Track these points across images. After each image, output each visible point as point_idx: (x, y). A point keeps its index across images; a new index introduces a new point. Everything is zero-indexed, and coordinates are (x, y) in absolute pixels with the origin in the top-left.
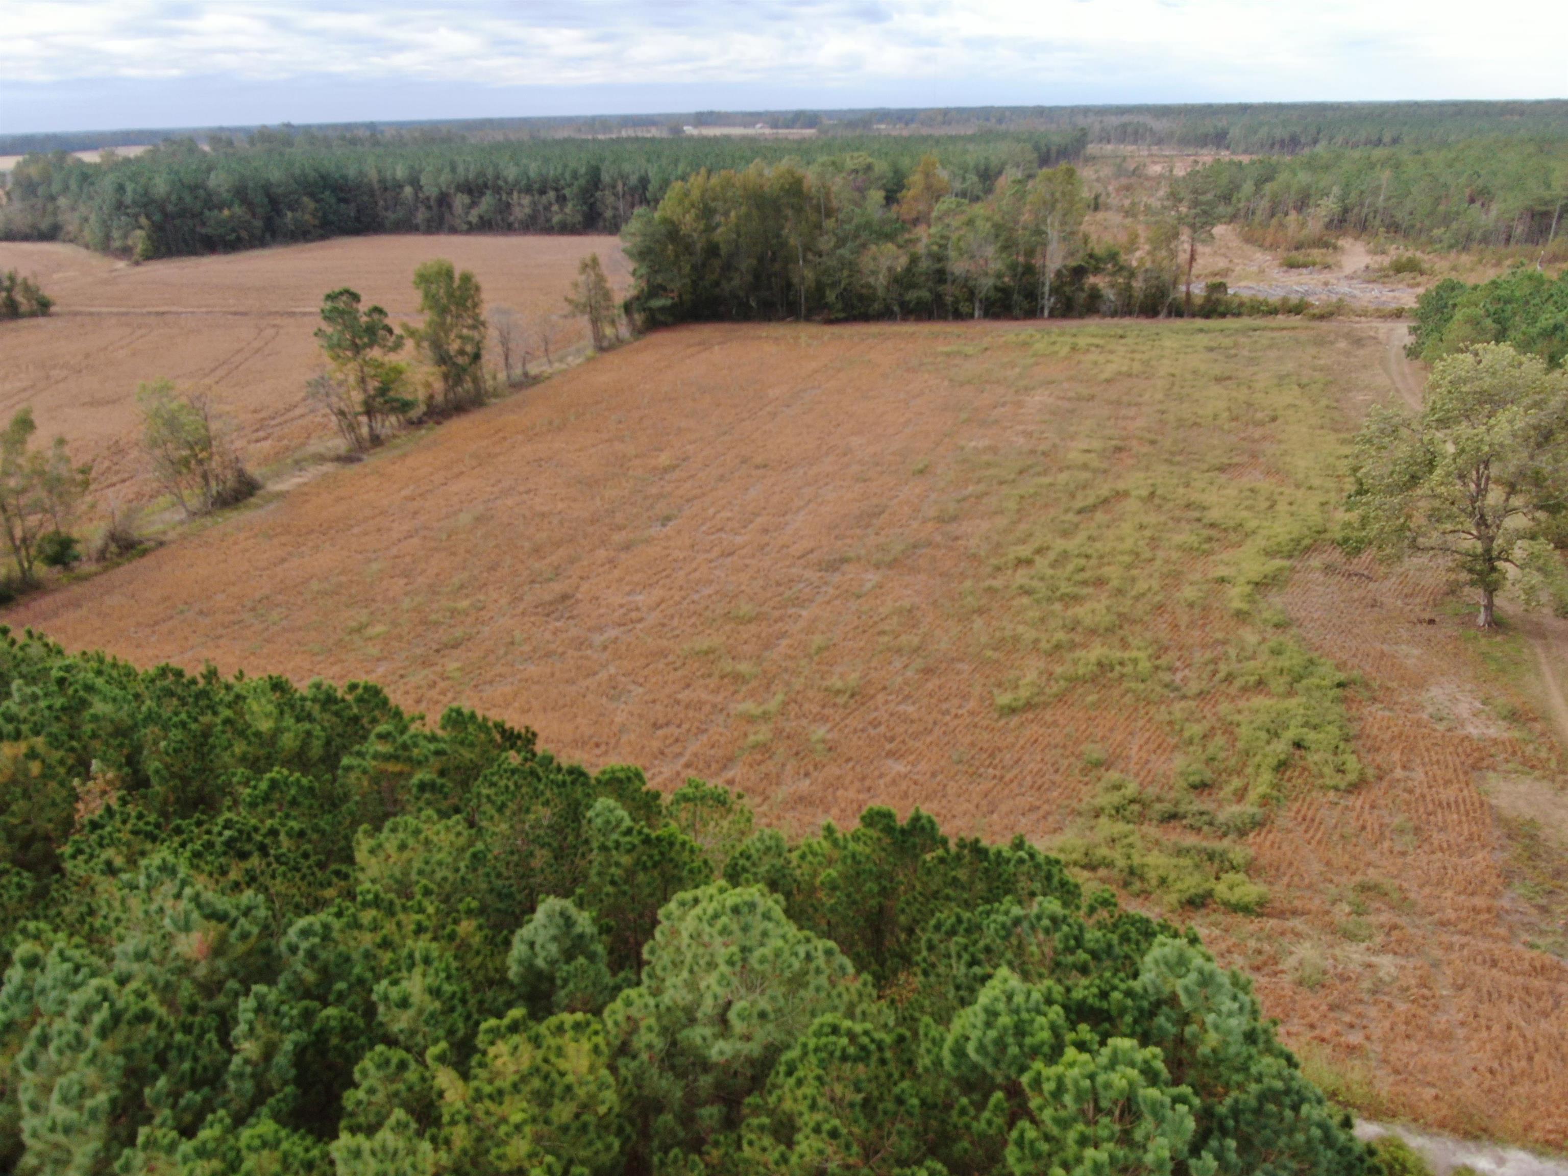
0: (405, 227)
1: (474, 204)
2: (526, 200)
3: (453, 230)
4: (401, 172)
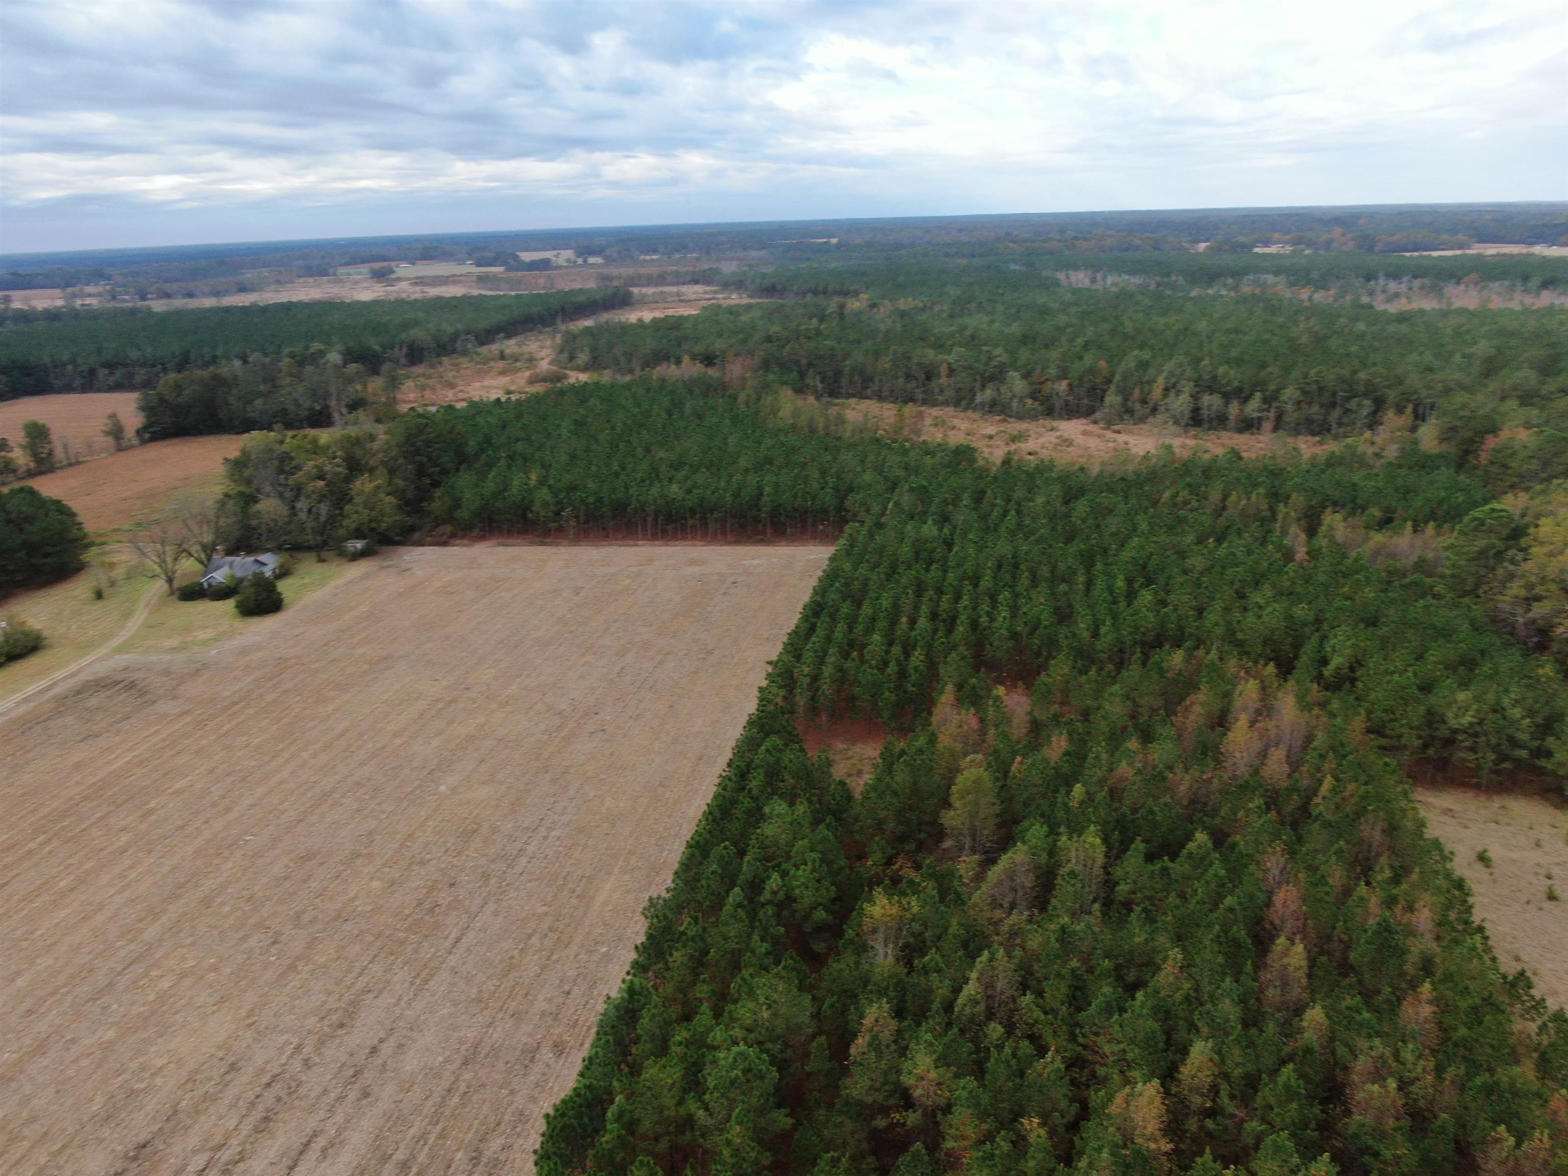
0: (68, 389)
1: (112, 373)
2: (143, 371)
3: (99, 390)
4: (65, 357)
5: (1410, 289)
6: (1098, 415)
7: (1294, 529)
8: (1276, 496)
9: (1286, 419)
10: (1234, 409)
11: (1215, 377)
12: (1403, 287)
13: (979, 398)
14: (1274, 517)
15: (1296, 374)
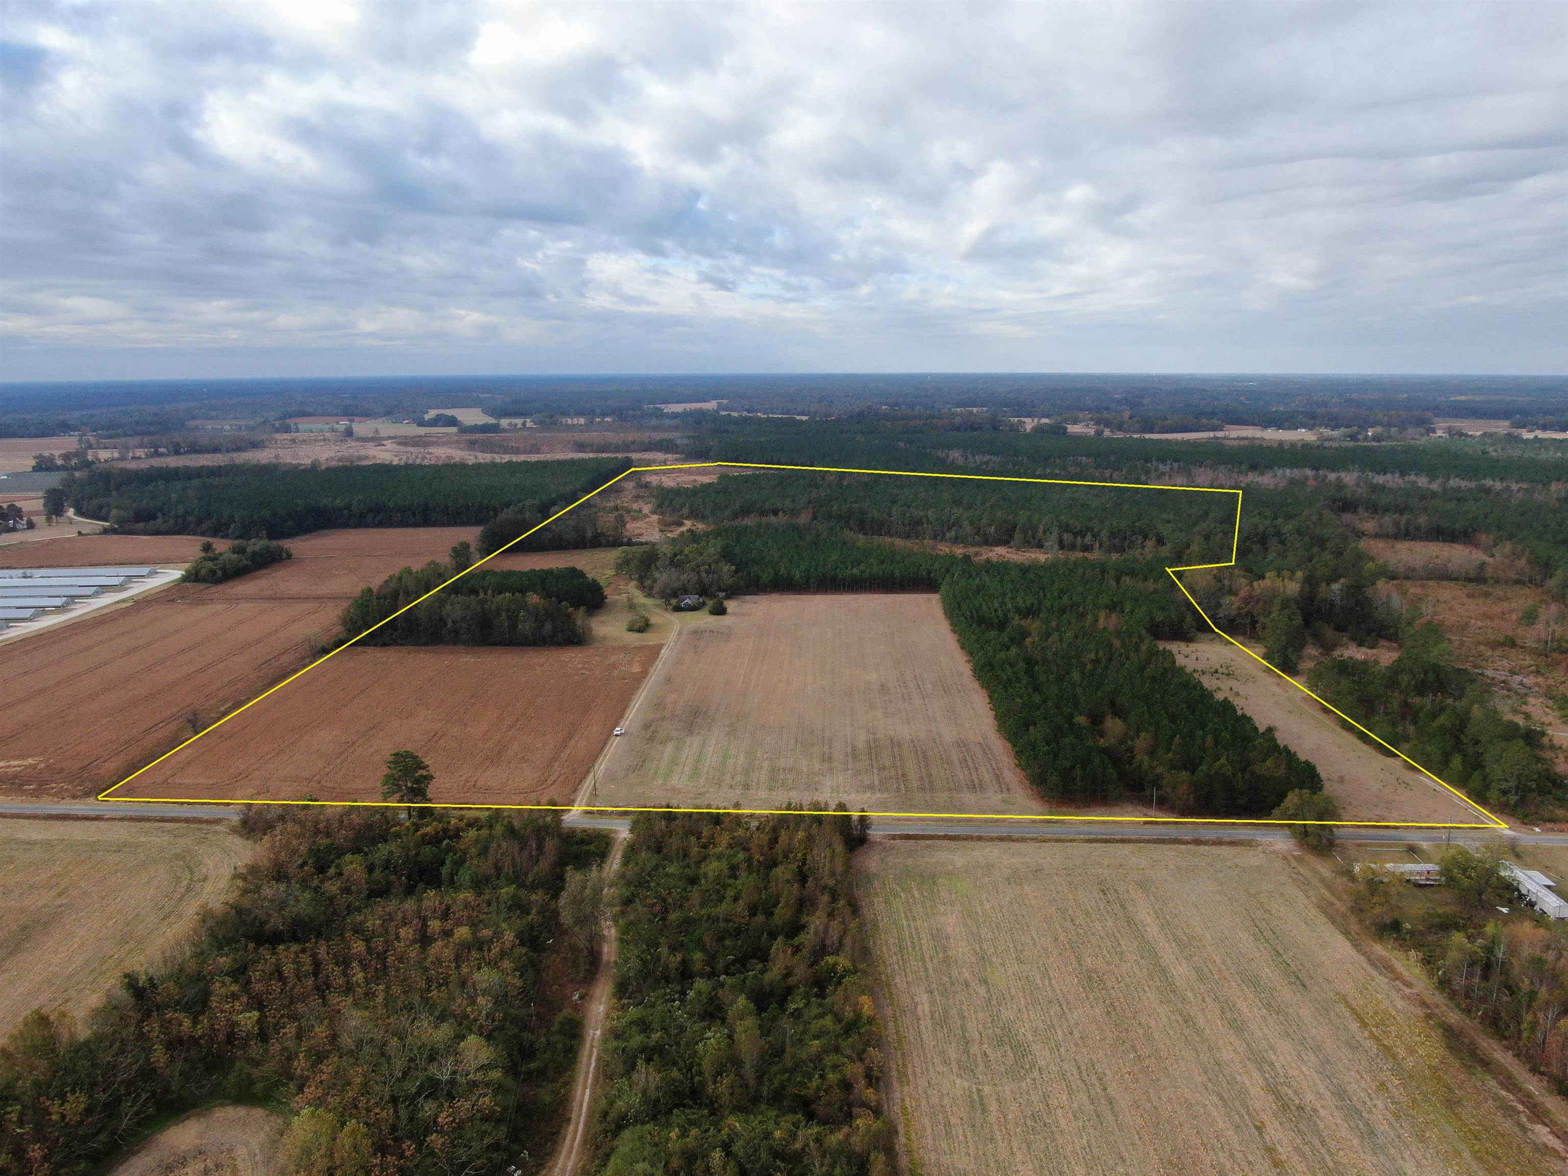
5: (1172, 469)
6: (1012, 544)
7: (1111, 582)
8: (1103, 572)
9: (1104, 545)
10: (1079, 540)
11: (1068, 525)
12: (1168, 467)
13: (948, 535)
14: (1104, 579)
15: (1106, 524)
